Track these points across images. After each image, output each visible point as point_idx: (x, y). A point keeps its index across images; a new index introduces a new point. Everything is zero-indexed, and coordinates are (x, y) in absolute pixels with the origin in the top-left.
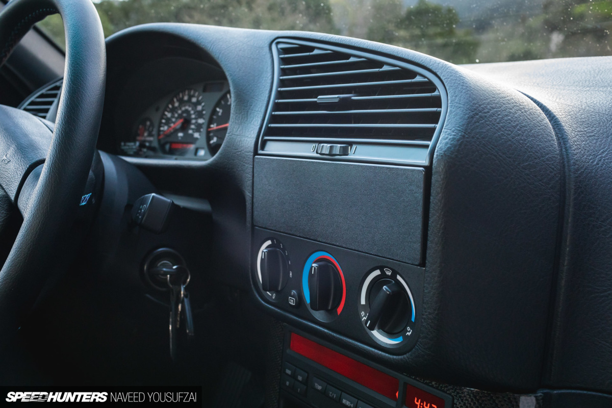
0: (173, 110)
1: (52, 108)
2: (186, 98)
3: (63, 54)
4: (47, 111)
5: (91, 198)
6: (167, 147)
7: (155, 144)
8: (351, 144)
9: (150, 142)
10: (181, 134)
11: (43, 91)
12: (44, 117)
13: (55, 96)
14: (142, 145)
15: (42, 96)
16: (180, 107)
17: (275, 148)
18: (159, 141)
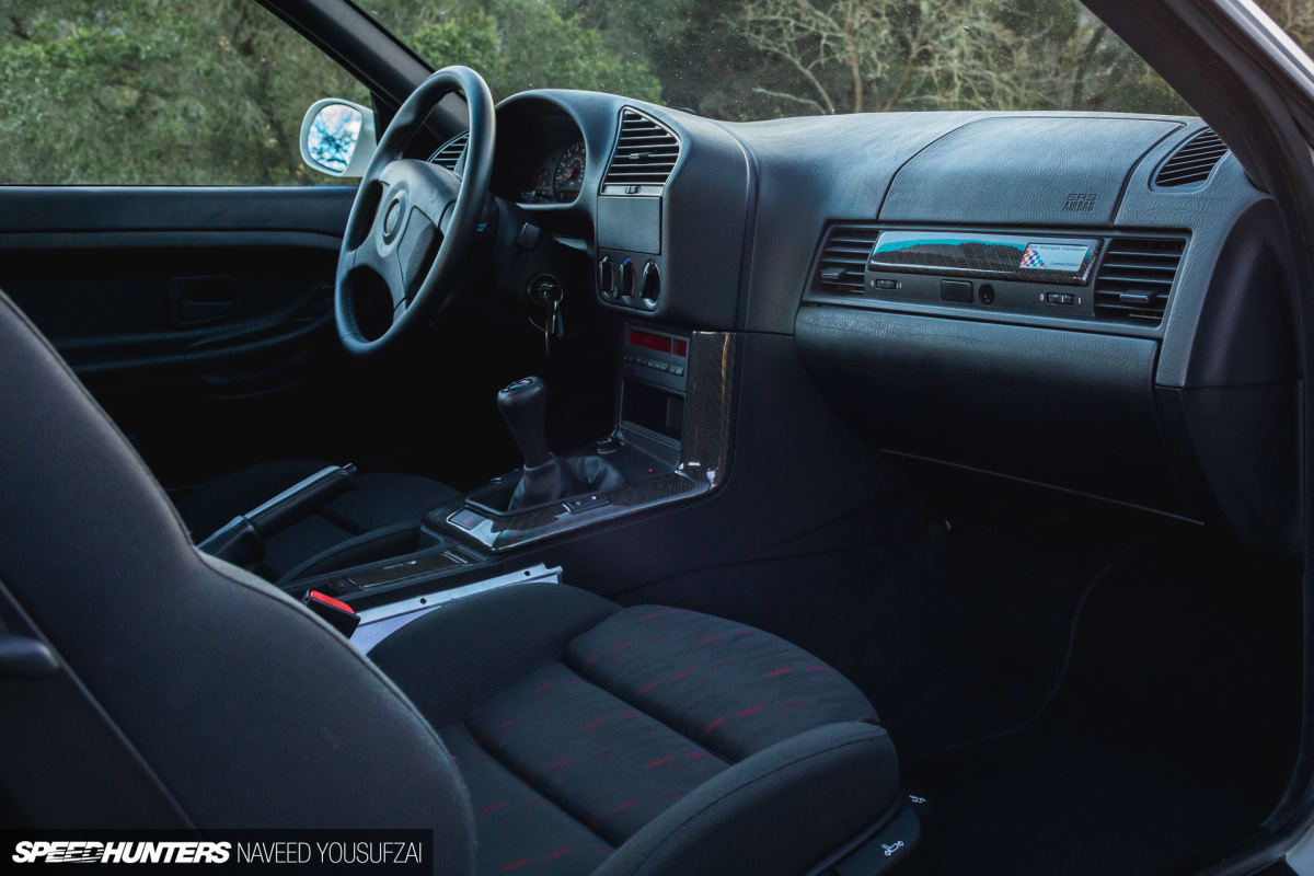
0: (567, 161)
1: (460, 160)
2: (577, 149)
3: (464, 98)
4: (454, 163)
5: (486, 228)
6: (562, 195)
7: (551, 193)
8: (639, 186)
9: (547, 191)
10: (572, 183)
11: (441, 151)
12: (452, 169)
13: (461, 148)
14: (538, 194)
15: (449, 148)
16: (572, 158)
17: (612, 190)
18: (554, 189)
